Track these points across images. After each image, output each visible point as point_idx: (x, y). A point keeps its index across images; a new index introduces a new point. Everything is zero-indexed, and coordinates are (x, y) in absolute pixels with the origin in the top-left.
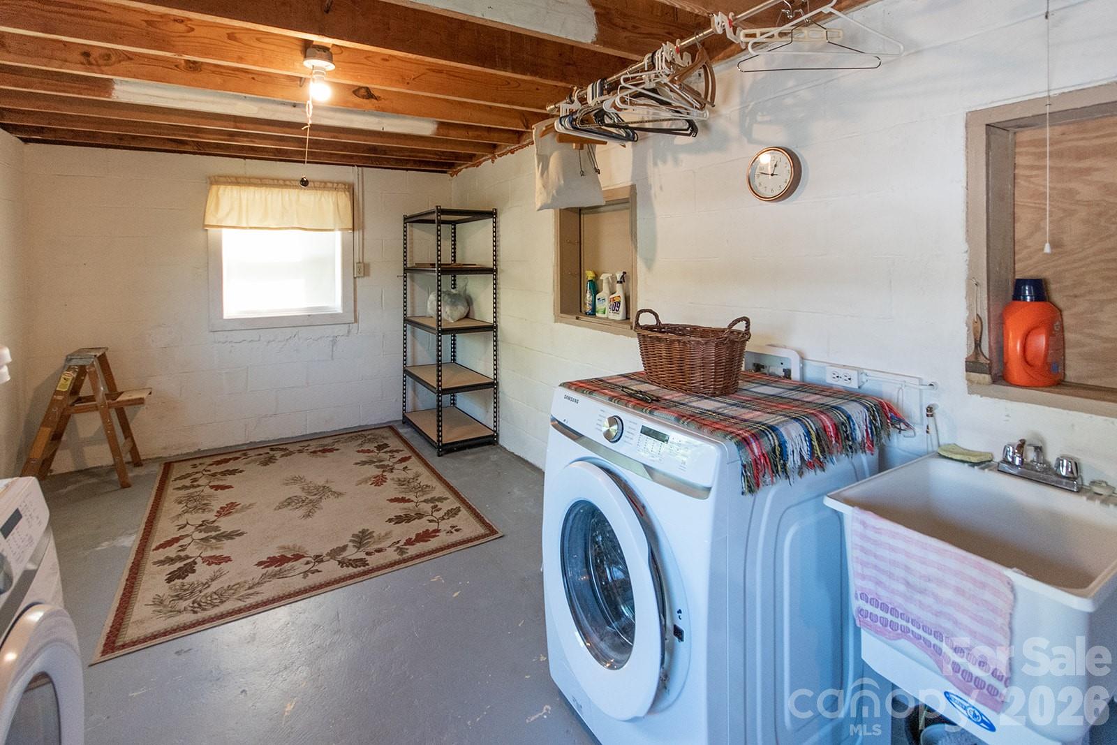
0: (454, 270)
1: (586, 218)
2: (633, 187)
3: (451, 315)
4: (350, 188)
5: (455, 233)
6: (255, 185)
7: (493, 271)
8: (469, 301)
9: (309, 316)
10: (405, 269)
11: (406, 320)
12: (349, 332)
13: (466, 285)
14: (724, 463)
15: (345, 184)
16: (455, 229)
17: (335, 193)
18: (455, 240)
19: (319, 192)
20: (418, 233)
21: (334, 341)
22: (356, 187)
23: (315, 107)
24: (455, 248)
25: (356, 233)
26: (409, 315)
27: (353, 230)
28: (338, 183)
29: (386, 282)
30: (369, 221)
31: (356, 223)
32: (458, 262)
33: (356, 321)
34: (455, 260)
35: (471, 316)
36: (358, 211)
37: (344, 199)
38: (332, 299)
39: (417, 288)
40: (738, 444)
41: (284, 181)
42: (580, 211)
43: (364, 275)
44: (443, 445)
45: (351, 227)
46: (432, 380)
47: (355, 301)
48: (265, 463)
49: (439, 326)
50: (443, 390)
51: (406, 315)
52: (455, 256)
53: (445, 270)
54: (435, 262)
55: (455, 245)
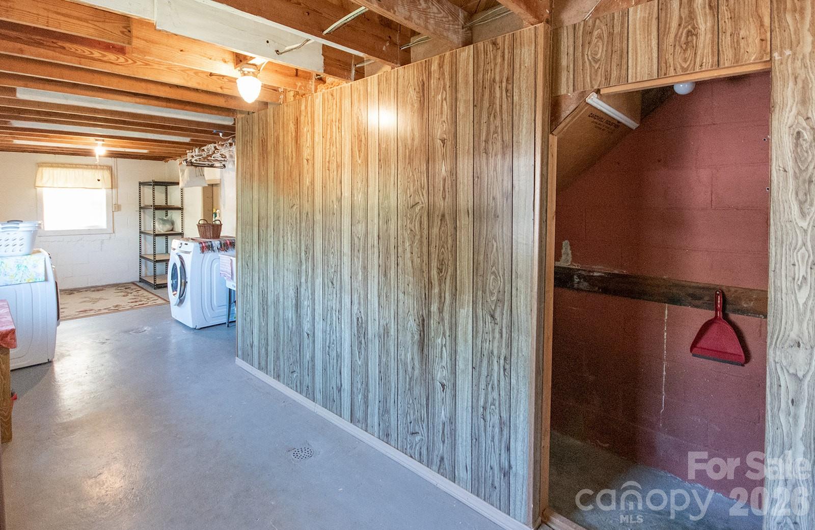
0: (167, 208)
1: (215, 188)
2: (221, 179)
3: (161, 228)
4: (110, 168)
5: (167, 190)
6: (61, 167)
7: (181, 209)
8: (173, 223)
9: (89, 230)
10: (140, 208)
11: (141, 232)
12: (110, 238)
13: (172, 215)
14: (195, 247)
15: (107, 166)
16: (167, 188)
17: (102, 171)
18: (167, 194)
19: (94, 170)
20: (147, 191)
21: (102, 242)
22: (113, 168)
23: (99, 156)
24: (167, 198)
25: (113, 190)
26: (142, 230)
27: (112, 188)
28: (103, 166)
29: (130, 215)
30: (120, 184)
31: (114, 185)
32: (168, 204)
33: (114, 232)
34: (167, 204)
35: (174, 230)
36: (115, 179)
37: (106, 174)
38: (101, 222)
39: (147, 217)
40: (199, 243)
41: (76, 165)
42: (212, 185)
43: (118, 210)
44: (157, 285)
45: (111, 187)
46: (152, 258)
47: (113, 223)
48: (70, 294)
49: (154, 232)
50: (157, 261)
51: (140, 230)
52: (167, 202)
53: (157, 208)
54: (152, 204)
55: (167, 196)
